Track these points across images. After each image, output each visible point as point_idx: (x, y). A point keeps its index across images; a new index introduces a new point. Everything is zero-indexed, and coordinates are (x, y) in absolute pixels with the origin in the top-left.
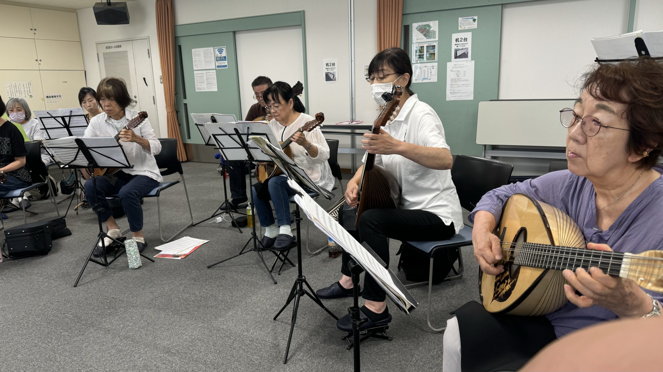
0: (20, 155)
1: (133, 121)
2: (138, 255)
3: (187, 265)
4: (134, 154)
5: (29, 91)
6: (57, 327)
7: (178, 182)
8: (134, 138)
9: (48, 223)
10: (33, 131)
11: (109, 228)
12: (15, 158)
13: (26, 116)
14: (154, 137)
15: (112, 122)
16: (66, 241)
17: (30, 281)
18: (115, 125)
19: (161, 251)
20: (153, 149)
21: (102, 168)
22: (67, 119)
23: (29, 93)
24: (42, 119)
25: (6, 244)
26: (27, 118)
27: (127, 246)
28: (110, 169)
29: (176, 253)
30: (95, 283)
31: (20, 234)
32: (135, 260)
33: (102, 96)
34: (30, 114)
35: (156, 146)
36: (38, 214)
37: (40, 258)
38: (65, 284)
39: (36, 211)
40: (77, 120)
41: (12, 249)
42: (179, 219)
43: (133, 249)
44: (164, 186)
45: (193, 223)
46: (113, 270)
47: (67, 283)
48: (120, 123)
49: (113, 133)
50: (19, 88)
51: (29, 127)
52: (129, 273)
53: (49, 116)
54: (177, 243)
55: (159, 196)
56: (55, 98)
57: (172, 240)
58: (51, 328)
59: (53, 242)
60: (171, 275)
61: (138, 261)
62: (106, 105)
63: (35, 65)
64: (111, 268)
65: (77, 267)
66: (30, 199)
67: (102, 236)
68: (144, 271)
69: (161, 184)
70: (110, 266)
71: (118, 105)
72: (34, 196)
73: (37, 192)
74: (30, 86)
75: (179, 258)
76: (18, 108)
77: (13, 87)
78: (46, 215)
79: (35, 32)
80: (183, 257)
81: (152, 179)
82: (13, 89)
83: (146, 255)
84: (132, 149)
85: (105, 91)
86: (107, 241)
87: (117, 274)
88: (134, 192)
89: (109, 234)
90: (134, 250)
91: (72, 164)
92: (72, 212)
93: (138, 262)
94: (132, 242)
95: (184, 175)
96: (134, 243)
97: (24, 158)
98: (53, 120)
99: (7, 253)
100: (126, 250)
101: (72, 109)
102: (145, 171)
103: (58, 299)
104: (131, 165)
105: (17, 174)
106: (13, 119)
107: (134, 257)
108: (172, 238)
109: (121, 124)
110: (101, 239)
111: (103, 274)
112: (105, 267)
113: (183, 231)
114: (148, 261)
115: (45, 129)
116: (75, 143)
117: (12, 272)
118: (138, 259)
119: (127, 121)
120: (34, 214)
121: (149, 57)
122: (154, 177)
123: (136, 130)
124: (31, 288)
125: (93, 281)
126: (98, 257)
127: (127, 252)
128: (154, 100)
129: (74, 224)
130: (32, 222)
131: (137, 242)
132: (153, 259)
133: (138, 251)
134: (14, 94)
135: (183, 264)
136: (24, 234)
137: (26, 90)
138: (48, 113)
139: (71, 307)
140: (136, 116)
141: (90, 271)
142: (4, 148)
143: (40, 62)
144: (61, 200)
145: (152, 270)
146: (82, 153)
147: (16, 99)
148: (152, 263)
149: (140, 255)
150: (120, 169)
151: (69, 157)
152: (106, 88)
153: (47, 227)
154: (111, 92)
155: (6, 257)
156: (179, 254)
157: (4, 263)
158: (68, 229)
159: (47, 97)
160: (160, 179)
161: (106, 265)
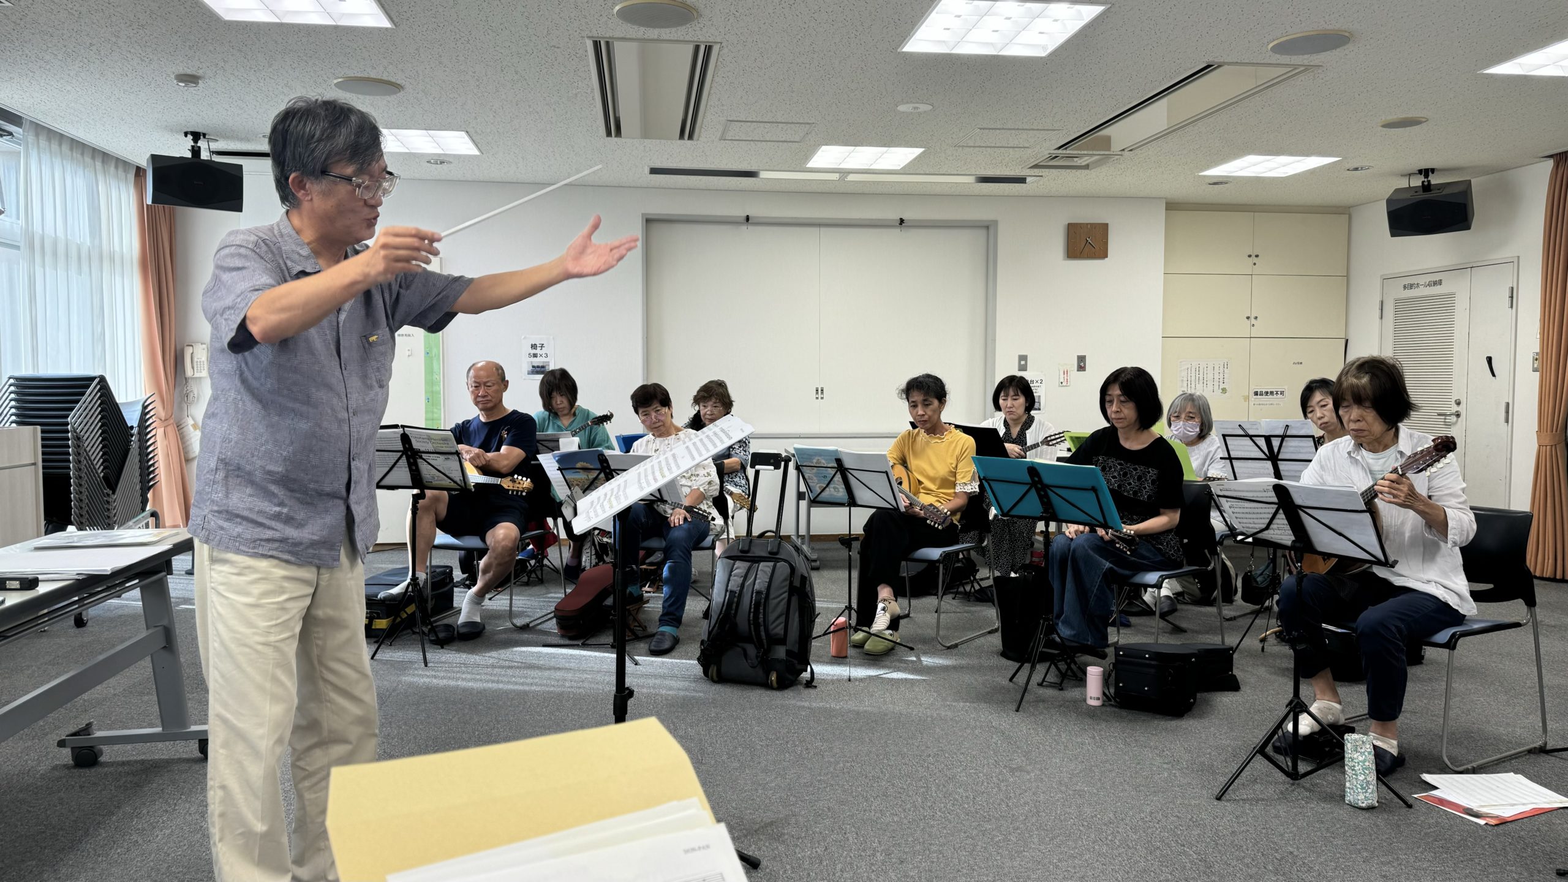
0: (1171, 506)
1: (1417, 457)
2: (1372, 777)
3: (1499, 846)
4: (1407, 535)
5: (1221, 380)
6: (1162, 865)
7: (1517, 625)
8: (1410, 500)
9: (1196, 652)
10: (1208, 460)
11: (1318, 697)
12: (1162, 510)
13: (1201, 430)
14: (1460, 503)
15: (1363, 457)
16: (1225, 700)
17: (1139, 758)
18: (1368, 464)
19: (1436, 788)
20: (1453, 531)
21: (1327, 556)
22: (1276, 443)
23: (1221, 383)
24: (1227, 438)
25: (1113, 674)
26: (1203, 434)
27: (1348, 747)
28: (1345, 562)
29: (1474, 806)
30: (1261, 806)
31: (1140, 661)
32: (1362, 786)
33: (1345, 399)
34: (1210, 428)
35: (1462, 526)
36: (1185, 631)
37: (1166, 720)
38: (1200, 786)
39: (1184, 625)
40: (1296, 447)
41: (1121, 685)
42: (1508, 724)
43: (1361, 759)
44: (1476, 626)
45: (1546, 744)
46: (1308, 794)
47: (1203, 787)
48: (1383, 460)
49: (1362, 483)
50: (1205, 372)
51: (1202, 453)
52: (1342, 813)
53: (1242, 433)
54: (1485, 783)
55: (1453, 648)
56: (1271, 396)
57: (1474, 771)
58: (1152, 864)
59: (1199, 695)
60: (1446, 853)
61: (1369, 791)
62: (1352, 418)
63: (1244, 329)
64: (1303, 787)
65: (1233, 761)
66: (1179, 598)
67: (1297, 707)
68: (1380, 820)
69: (1467, 620)
70: (1302, 781)
71: (1380, 420)
72: (1189, 594)
73: (1195, 587)
74: (1226, 370)
75: (1482, 822)
76: (1190, 412)
77: (1193, 370)
78: (1200, 636)
79: (1256, 260)
80: (1493, 822)
81: (1446, 605)
82: (1193, 375)
83: (1396, 786)
84: (1403, 523)
85: (1352, 386)
86: (1307, 722)
87: (1313, 806)
88: (1396, 627)
89: (1313, 709)
90: (1364, 761)
91: (1260, 536)
92: (1251, 642)
93: (1367, 795)
94: (1363, 742)
95: (1537, 609)
96: (1368, 746)
97: (1176, 512)
98: (1247, 441)
99: (1112, 691)
100: (1346, 755)
101: (1288, 421)
102: (1429, 582)
103: (1179, 812)
104: (1391, 559)
105: (1159, 541)
106: (1175, 433)
107: (1362, 778)
108: (1475, 765)
109: (1386, 462)
110: (1292, 714)
111: (1282, 793)
112: (1291, 781)
113: (1511, 758)
114: (1396, 800)
115: (1230, 459)
116: (1273, 494)
117: (1112, 729)
118: (1371, 787)
119: (1399, 456)
120: (1178, 630)
121: (1512, 307)
122: (1453, 601)
123: (1420, 482)
124: (1137, 772)
125: (1257, 801)
126: (1281, 754)
127: (1346, 760)
128: (1507, 412)
129: (1250, 669)
130: (1168, 642)
131: (1375, 747)
132: (1410, 801)
133: (1374, 768)
134: (1193, 386)
135: (1488, 840)
136: (1148, 662)
137: (1216, 377)
138: (1240, 426)
139: (1199, 838)
140: (1426, 446)
141: (1256, 779)
142: (1145, 488)
143: (1253, 321)
144: (1238, 614)
145: (1399, 826)
146: (1283, 516)
147: (1190, 395)
148: (1405, 810)
149: (1378, 778)
150: (1367, 565)
151: (1256, 521)
152: (1355, 381)
153: (1193, 660)
154: (1365, 389)
155: (1110, 700)
156: (1484, 810)
157: (1104, 709)
158: (1235, 676)
159: (1256, 394)
160: (1468, 608)
161: (1294, 775)
